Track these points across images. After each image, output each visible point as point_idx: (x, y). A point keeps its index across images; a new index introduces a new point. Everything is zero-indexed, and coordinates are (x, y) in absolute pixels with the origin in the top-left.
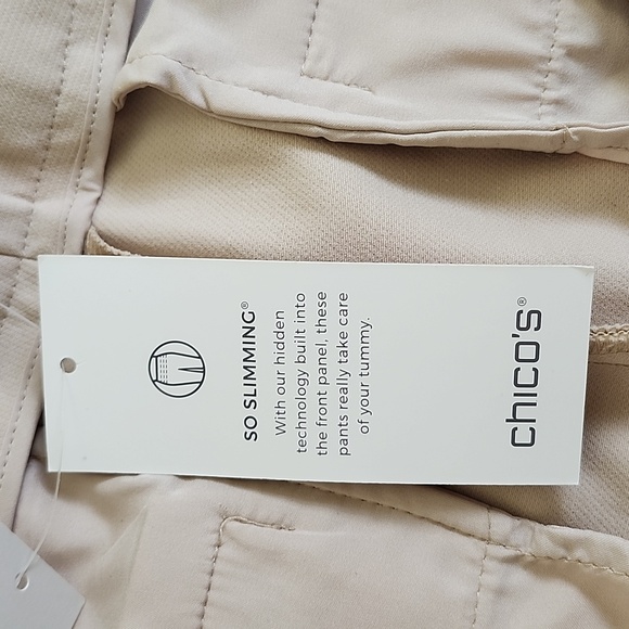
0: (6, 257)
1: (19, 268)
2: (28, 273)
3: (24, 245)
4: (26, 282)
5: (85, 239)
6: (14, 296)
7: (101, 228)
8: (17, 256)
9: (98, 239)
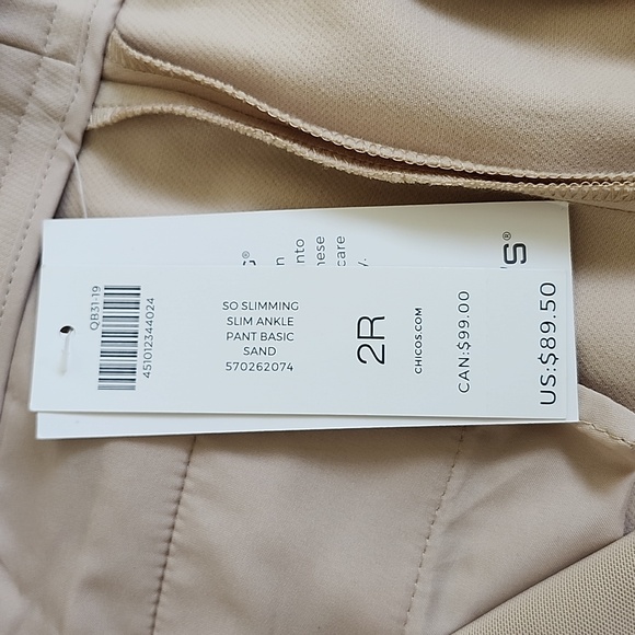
0: (27, 52)
1: (39, 65)
2: (48, 72)
3: (46, 42)
4: (46, 81)
5: (107, 40)
6: (34, 94)
7: (124, 31)
8: (39, 53)
9: (121, 41)
